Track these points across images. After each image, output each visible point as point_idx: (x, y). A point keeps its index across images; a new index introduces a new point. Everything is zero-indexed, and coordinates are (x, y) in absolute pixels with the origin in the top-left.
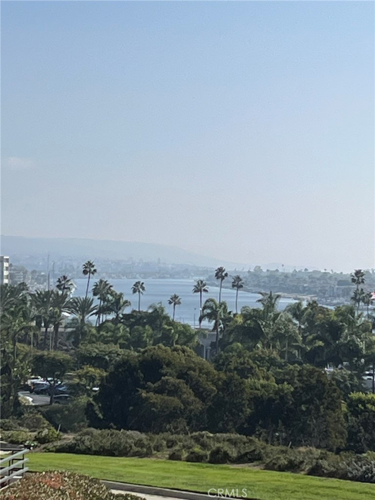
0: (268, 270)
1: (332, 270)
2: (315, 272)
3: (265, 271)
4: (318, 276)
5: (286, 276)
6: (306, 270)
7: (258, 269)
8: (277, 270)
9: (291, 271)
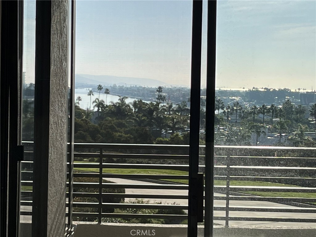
0: (119, 86)
1: (147, 86)
2: (140, 87)
3: (118, 86)
4: (141, 89)
5: (127, 88)
6: (136, 86)
7: (115, 86)
8: (123, 86)
9: (129, 86)
